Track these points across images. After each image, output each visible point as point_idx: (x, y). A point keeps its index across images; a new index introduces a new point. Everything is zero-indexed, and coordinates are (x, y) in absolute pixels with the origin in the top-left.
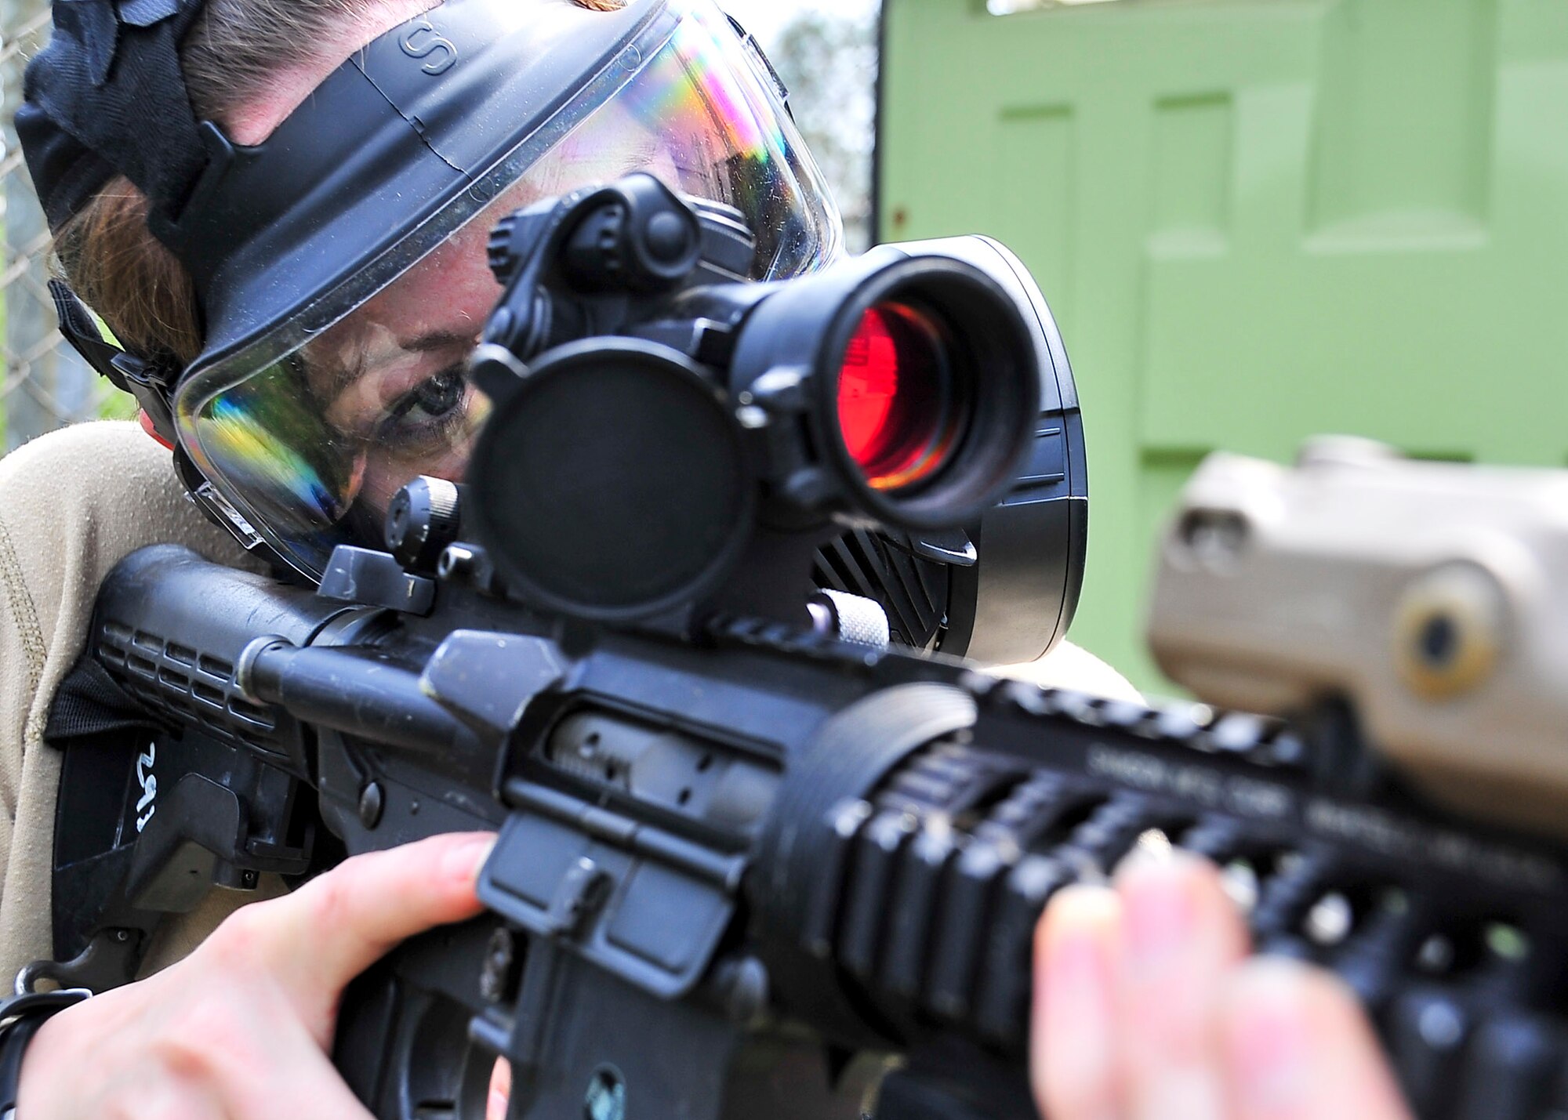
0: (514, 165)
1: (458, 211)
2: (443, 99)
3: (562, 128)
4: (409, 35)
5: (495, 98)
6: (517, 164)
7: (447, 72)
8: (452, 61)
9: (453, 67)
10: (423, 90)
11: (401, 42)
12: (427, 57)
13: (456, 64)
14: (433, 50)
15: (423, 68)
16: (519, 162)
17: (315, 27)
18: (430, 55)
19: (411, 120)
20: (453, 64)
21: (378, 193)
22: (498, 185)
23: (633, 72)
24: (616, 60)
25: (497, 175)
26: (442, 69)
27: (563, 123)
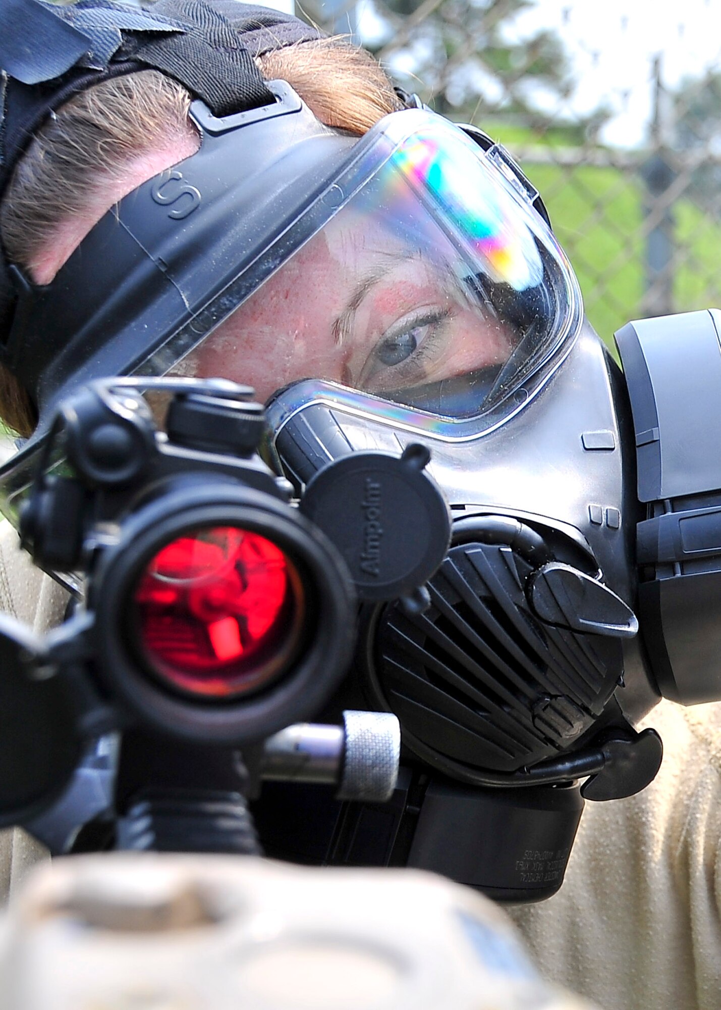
0: (228, 300)
1: (181, 342)
2: (183, 241)
3: (270, 265)
4: (161, 185)
5: (230, 235)
6: (231, 298)
7: (191, 215)
8: (195, 206)
9: (197, 210)
10: (167, 234)
11: (153, 194)
12: (175, 204)
13: (200, 208)
14: (180, 197)
15: (169, 214)
16: (233, 297)
17: (83, 185)
18: (177, 202)
19: (156, 261)
20: (196, 208)
21: (133, 324)
22: (214, 318)
23: (335, 210)
24: (320, 200)
25: (213, 309)
26: (186, 214)
27: (270, 260)
